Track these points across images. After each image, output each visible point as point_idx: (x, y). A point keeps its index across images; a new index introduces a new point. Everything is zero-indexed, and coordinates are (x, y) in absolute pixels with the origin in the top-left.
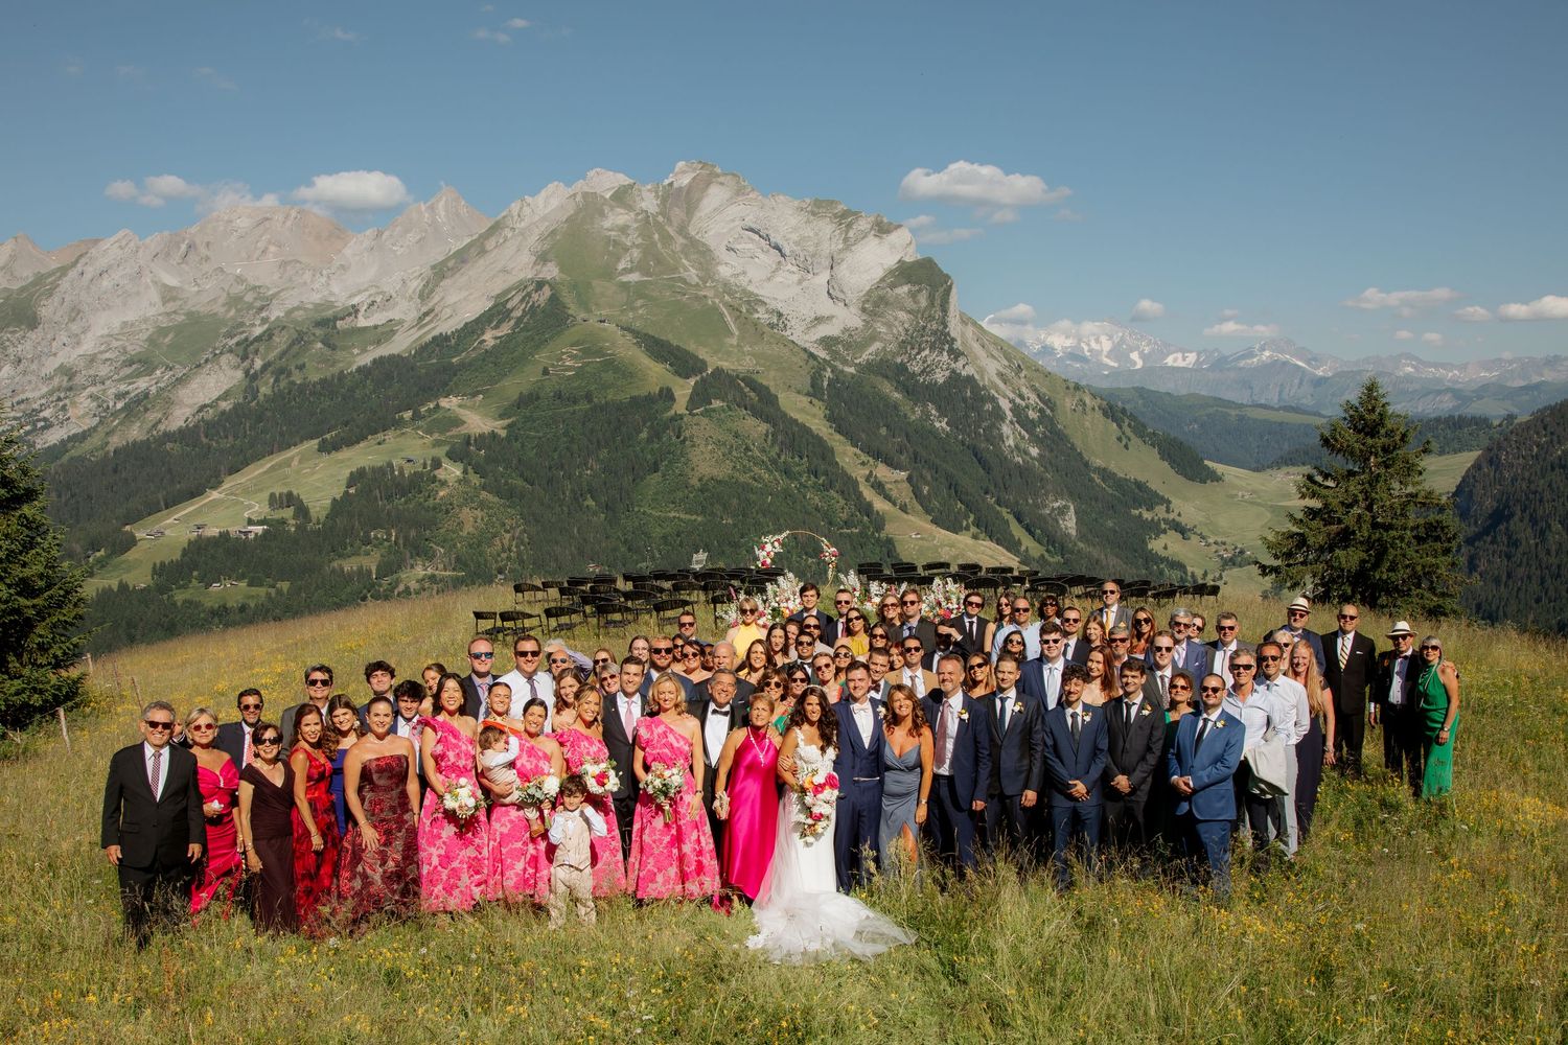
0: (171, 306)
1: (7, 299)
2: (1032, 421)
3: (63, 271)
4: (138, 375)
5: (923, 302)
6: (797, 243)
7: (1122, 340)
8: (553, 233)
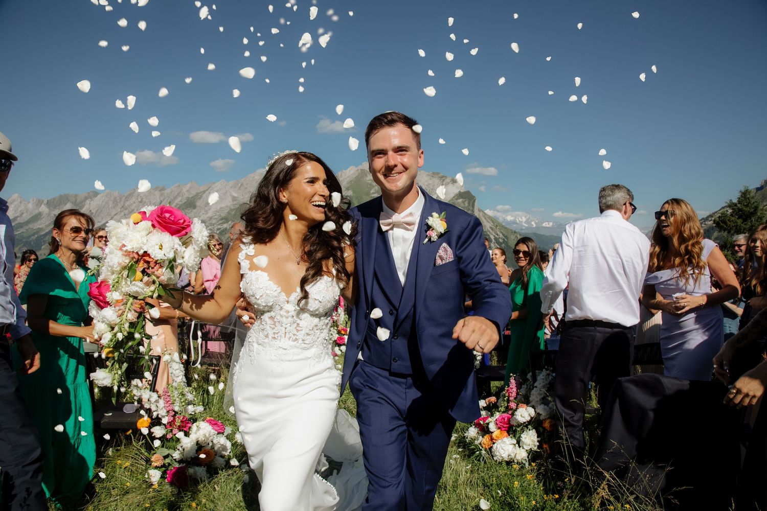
0: (235, 202)
1: (188, 200)
2: (501, 243)
3: (204, 192)
4: (224, 223)
5: (467, 205)
6: (427, 186)
7: (529, 218)
8: (351, 181)
